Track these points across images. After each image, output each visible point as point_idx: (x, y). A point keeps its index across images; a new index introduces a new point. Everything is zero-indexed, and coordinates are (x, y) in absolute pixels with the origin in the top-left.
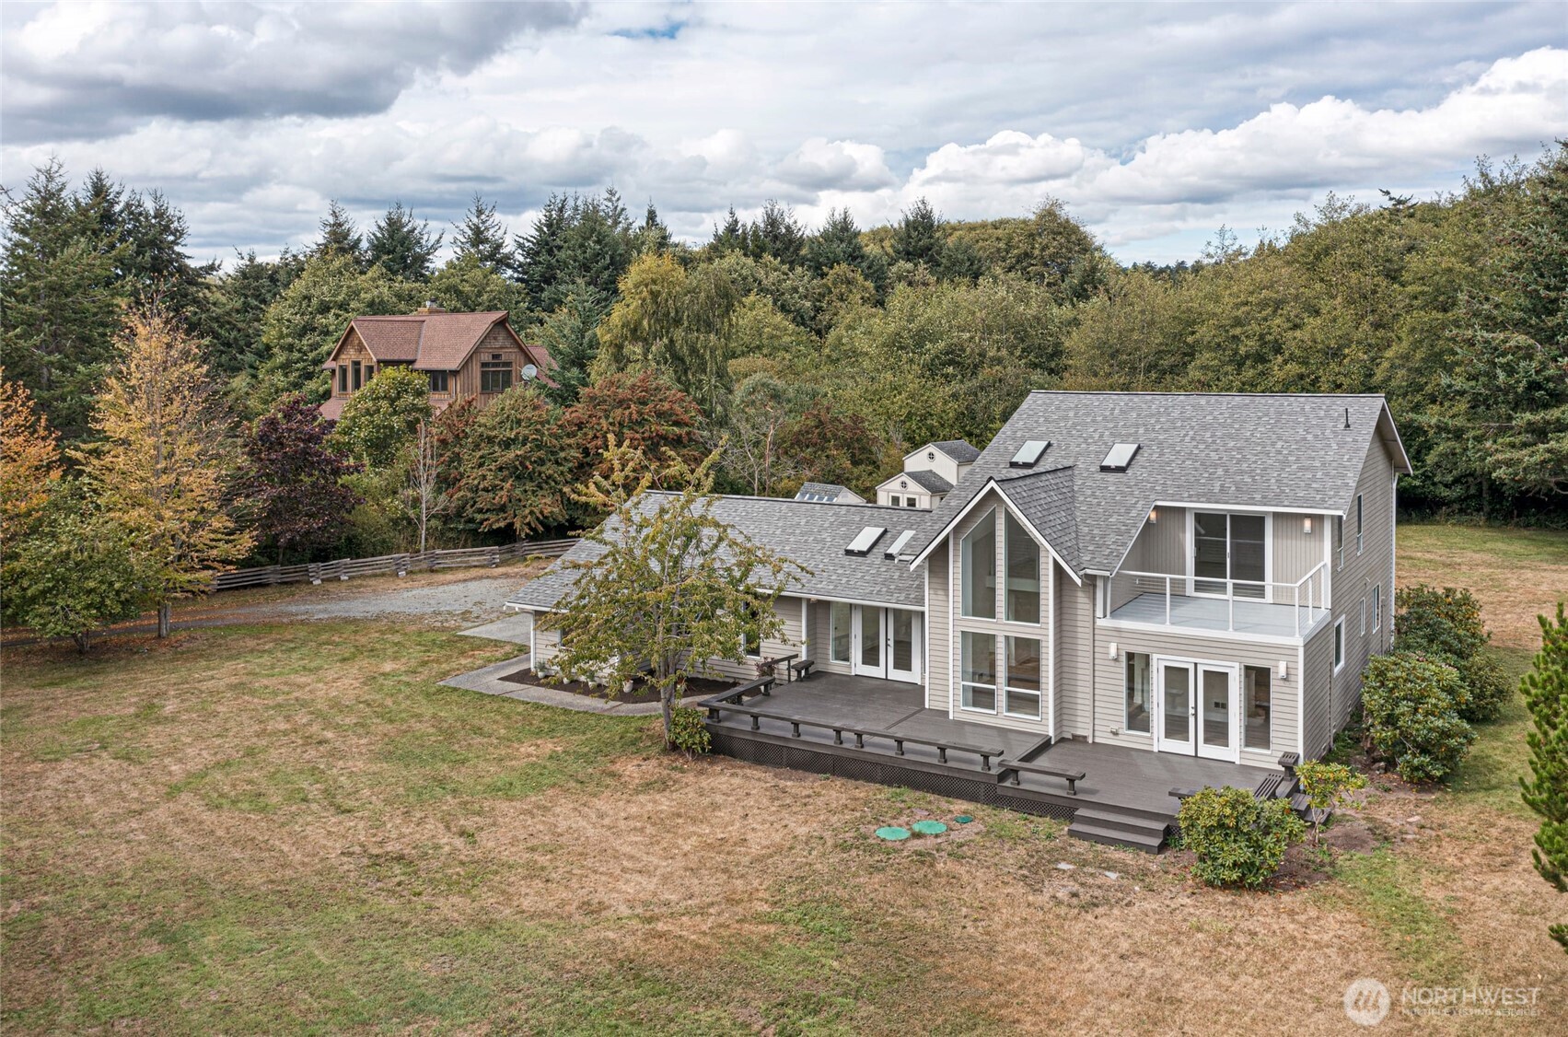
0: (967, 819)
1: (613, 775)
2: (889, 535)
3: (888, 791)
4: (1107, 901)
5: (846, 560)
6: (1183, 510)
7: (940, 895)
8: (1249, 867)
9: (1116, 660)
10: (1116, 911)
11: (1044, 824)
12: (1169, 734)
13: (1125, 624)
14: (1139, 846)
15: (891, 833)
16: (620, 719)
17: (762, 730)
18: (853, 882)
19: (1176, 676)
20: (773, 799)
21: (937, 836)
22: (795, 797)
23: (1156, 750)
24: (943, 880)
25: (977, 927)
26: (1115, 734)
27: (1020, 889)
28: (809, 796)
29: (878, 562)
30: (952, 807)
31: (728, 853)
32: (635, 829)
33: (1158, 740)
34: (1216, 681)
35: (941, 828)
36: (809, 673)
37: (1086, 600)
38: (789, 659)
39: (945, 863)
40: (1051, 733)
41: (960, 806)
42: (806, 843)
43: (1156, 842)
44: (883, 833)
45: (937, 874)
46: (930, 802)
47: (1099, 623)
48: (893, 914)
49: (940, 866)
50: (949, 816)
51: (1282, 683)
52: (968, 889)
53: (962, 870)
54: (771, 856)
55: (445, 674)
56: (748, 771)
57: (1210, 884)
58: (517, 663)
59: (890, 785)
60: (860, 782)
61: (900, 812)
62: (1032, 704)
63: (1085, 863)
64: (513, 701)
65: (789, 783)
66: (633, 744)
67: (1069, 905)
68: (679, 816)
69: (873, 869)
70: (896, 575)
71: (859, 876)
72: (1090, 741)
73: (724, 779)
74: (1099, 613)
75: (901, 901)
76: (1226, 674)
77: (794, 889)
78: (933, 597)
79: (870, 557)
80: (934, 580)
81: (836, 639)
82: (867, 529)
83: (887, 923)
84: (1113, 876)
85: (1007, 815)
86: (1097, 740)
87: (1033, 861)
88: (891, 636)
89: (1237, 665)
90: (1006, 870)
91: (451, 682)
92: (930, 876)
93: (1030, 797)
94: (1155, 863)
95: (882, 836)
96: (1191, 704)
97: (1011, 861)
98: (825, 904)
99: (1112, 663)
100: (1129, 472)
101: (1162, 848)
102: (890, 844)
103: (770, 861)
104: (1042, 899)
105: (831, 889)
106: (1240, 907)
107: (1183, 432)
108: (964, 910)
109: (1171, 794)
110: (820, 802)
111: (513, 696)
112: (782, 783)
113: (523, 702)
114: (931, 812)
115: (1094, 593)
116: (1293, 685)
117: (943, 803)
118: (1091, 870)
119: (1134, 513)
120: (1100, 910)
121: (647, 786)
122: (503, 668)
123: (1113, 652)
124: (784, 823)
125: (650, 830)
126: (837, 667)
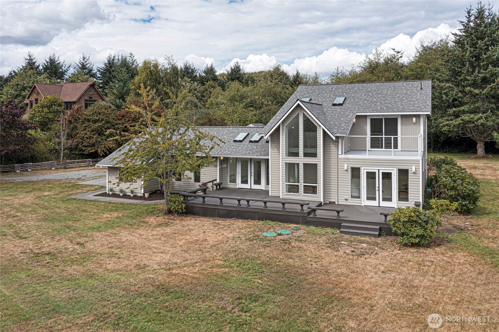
0: (298, 229)
1: (144, 222)
2: (250, 135)
3: (261, 222)
4: (367, 253)
5: (234, 144)
6: (366, 117)
7: (296, 254)
8: (422, 237)
9: (346, 170)
10: (372, 256)
11: (329, 230)
12: (368, 198)
13: (350, 156)
14: (371, 235)
15: (270, 234)
16: (145, 205)
17: (206, 203)
18: (258, 251)
19: (371, 176)
20: (215, 227)
21: (288, 235)
22: (224, 226)
23: (363, 205)
24: (297, 249)
25: (317, 265)
26: (346, 200)
27: (329, 251)
28: (230, 225)
29: (247, 143)
30: (290, 226)
31: (200, 244)
32: (157, 239)
33: (364, 202)
34: (387, 176)
35: (288, 232)
36: (220, 187)
37: (335, 148)
38: (212, 181)
39: (295, 243)
40: (322, 200)
41: (293, 226)
42: (233, 239)
43: (377, 233)
44: (265, 234)
45: (293, 247)
46: (280, 225)
47: (340, 156)
48: (279, 262)
49: (293, 244)
50: (290, 229)
51: (413, 175)
52: (308, 251)
53: (303, 245)
54: (219, 244)
55: (72, 194)
56: (201, 219)
57: (406, 245)
58: (100, 191)
59: (262, 220)
60: (249, 220)
61: (270, 228)
62: (314, 190)
63: (351, 242)
64: (99, 201)
65: (220, 222)
66: (152, 212)
67: (352, 255)
68: (175, 233)
69: (265, 246)
70: (255, 147)
71: (260, 249)
72: (337, 203)
73: (192, 221)
74: (340, 153)
75: (281, 257)
76: (391, 173)
77: (232, 255)
78: (272, 151)
79: (244, 143)
80: (273, 145)
81: (230, 176)
82: (241, 134)
83: (278, 265)
84: (365, 245)
85: (312, 228)
86: (339, 203)
87: (330, 241)
88: (253, 172)
89: (395, 169)
90: (321, 244)
91: (73, 197)
92: (290, 247)
93: (322, 220)
94: (379, 240)
95: (266, 235)
96: (377, 185)
97: (322, 241)
98: (248, 260)
99: (345, 172)
100: (344, 105)
101: (380, 235)
102: (270, 238)
103: (219, 246)
104: (341, 253)
105: (249, 254)
106: (421, 253)
107: (361, 94)
108: (309, 259)
109: (381, 214)
110: (235, 226)
111: (100, 200)
112: (217, 222)
113: (104, 202)
114: (282, 228)
115: (338, 145)
116: (418, 175)
117: (286, 225)
118: (355, 243)
119: (349, 117)
120: (366, 256)
121: (160, 225)
122: (95, 192)
123: (346, 168)
124: (222, 233)
125: (163, 238)
126: (231, 185)
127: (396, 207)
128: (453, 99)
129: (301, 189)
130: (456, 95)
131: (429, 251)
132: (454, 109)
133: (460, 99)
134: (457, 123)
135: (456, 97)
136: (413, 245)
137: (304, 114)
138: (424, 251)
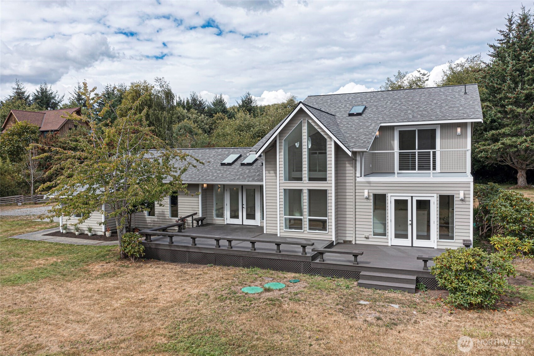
0: (296, 281)
1: (85, 271)
2: (242, 157)
3: (246, 270)
4: (401, 322)
5: (222, 168)
6: (393, 128)
7: (287, 325)
8: (487, 294)
9: (367, 198)
10: (409, 327)
11: (342, 282)
12: (397, 236)
13: (373, 179)
14: (404, 289)
15: (252, 290)
16: (100, 247)
17: (174, 244)
18: (227, 319)
19: (401, 205)
20: (178, 277)
21: (280, 290)
22: (192, 276)
23: (390, 245)
24: (290, 315)
25: (320, 345)
26: (367, 238)
27: (341, 318)
28: (200, 275)
29: (238, 167)
30: (285, 276)
31: (144, 307)
32: (87, 297)
33: (392, 240)
34: (423, 205)
35: (282, 285)
36: (202, 223)
37: (351, 168)
38: (192, 215)
39: (288, 304)
40: (334, 239)
41: (290, 275)
42: (197, 298)
43: (413, 286)
44: (246, 290)
45: (284, 311)
46: (272, 274)
47: (358, 180)
48: (258, 339)
49: (285, 306)
50: (285, 280)
51: (460, 203)
52: (307, 319)
53: (301, 308)
54: (172, 307)
55: (14, 234)
56: (166, 266)
57: (460, 306)
58: (56, 229)
59: (248, 267)
60: (231, 267)
61: (256, 279)
62: (322, 225)
63: (375, 300)
64: (44, 242)
65: (189, 270)
66: (102, 257)
67: (377, 325)
68: (118, 288)
69: (241, 311)
70: (247, 171)
71: (232, 315)
72: (354, 243)
73: (151, 269)
74: (358, 174)
75: (263, 330)
76: (429, 202)
77: (186, 327)
78: (268, 175)
79: (233, 166)
80: (268, 166)
81: (217, 210)
82: (231, 155)
83: (254, 346)
84: (396, 306)
85: (318, 278)
86: (357, 242)
87: (343, 301)
88: (245, 203)
89: (435, 195)
90: (328, 306)
91: (15, 237)
92: (280, 313)
93: (332, 267)
94: (417, 297)
95: (246, 292)
96: (409, 218)
97: (330, 301)
98: (208, 335)
99: (365, 201)
100: (364, 115)
101: (417, 289)
102: (251, 296)
103: (170, 310)
104: (359, 322)
105: (212, 325)
106: (485, 319)
108: (308, 333)
109: (418, 258)
110: (206, 277)
111: (46, 241)
112: (185, 270)
113: (49, 243)
114: (274, 279)
115: (356, 164)
116: (467, 203)
117: (281, 274)
118: (381, 303)
119: (371, 128)
120: (400, 327)
121: (104, 275)
122: (44, 232)
123: (366, 194)
124: (183, 288)
125: (97, 296)
126: (218, 221)
127: (436, 247)
128: (491, 119)
129: (306, 224)
130: (495, 116)
131: (497, 316)
132: (494, 132)
133: (500, 121)
134: (496, 147)
135: (495, 118)
136: (471, 307)
137: (309, 123)
138: (491, 317)
